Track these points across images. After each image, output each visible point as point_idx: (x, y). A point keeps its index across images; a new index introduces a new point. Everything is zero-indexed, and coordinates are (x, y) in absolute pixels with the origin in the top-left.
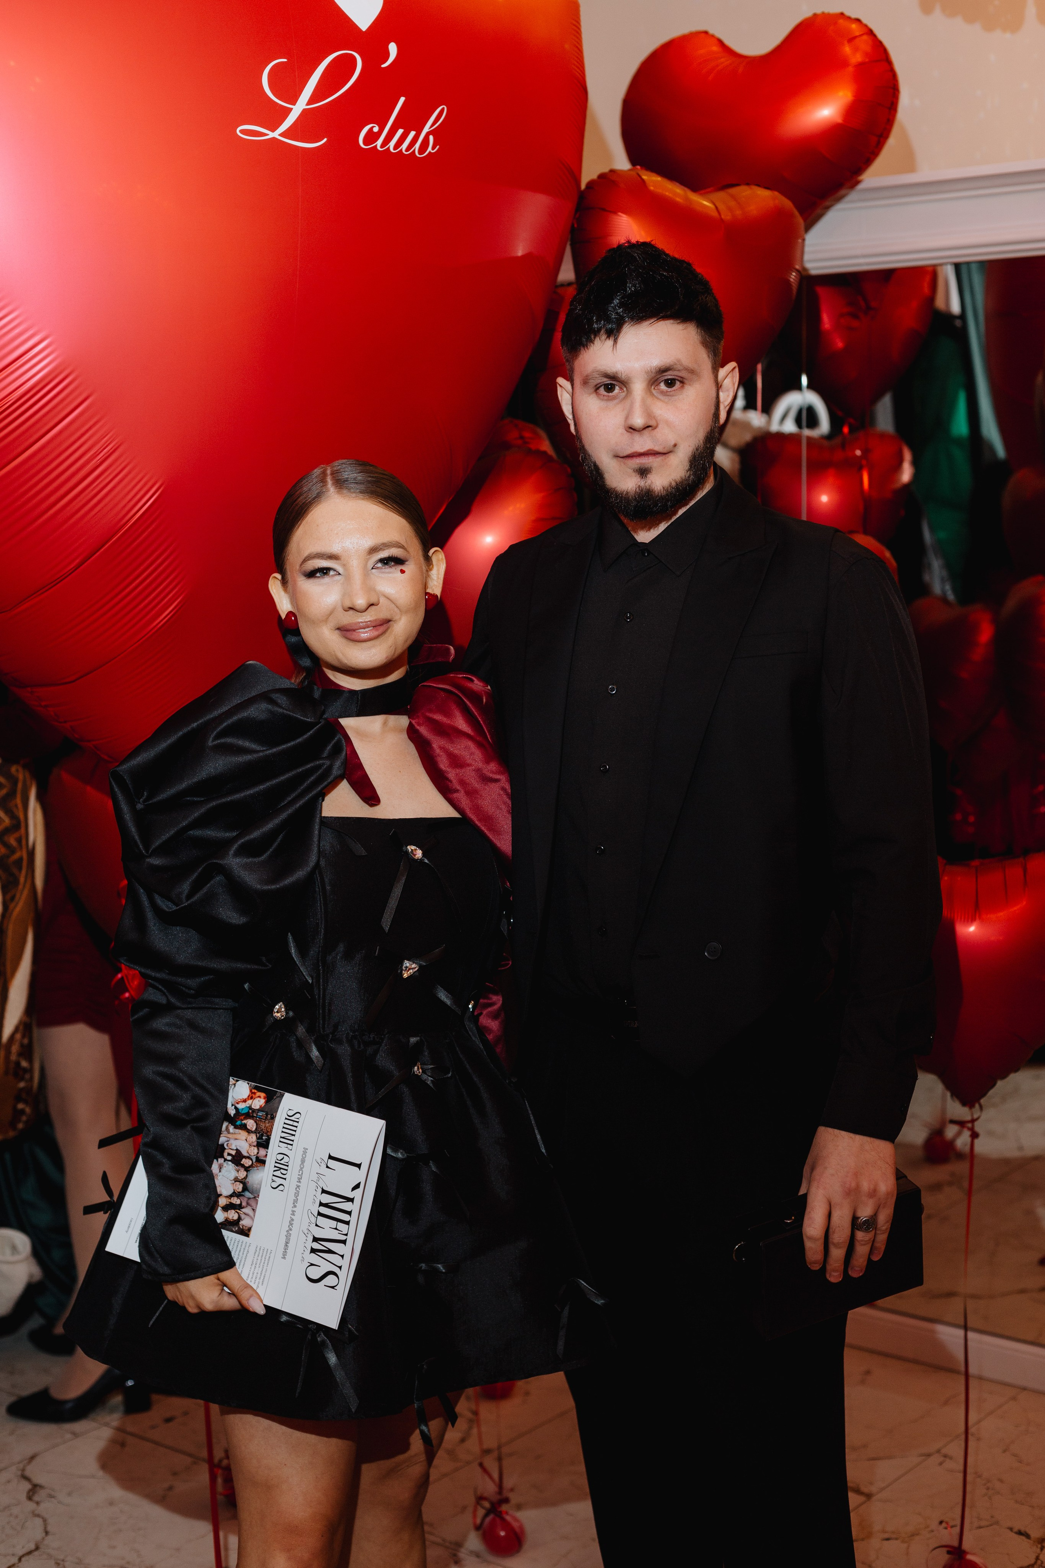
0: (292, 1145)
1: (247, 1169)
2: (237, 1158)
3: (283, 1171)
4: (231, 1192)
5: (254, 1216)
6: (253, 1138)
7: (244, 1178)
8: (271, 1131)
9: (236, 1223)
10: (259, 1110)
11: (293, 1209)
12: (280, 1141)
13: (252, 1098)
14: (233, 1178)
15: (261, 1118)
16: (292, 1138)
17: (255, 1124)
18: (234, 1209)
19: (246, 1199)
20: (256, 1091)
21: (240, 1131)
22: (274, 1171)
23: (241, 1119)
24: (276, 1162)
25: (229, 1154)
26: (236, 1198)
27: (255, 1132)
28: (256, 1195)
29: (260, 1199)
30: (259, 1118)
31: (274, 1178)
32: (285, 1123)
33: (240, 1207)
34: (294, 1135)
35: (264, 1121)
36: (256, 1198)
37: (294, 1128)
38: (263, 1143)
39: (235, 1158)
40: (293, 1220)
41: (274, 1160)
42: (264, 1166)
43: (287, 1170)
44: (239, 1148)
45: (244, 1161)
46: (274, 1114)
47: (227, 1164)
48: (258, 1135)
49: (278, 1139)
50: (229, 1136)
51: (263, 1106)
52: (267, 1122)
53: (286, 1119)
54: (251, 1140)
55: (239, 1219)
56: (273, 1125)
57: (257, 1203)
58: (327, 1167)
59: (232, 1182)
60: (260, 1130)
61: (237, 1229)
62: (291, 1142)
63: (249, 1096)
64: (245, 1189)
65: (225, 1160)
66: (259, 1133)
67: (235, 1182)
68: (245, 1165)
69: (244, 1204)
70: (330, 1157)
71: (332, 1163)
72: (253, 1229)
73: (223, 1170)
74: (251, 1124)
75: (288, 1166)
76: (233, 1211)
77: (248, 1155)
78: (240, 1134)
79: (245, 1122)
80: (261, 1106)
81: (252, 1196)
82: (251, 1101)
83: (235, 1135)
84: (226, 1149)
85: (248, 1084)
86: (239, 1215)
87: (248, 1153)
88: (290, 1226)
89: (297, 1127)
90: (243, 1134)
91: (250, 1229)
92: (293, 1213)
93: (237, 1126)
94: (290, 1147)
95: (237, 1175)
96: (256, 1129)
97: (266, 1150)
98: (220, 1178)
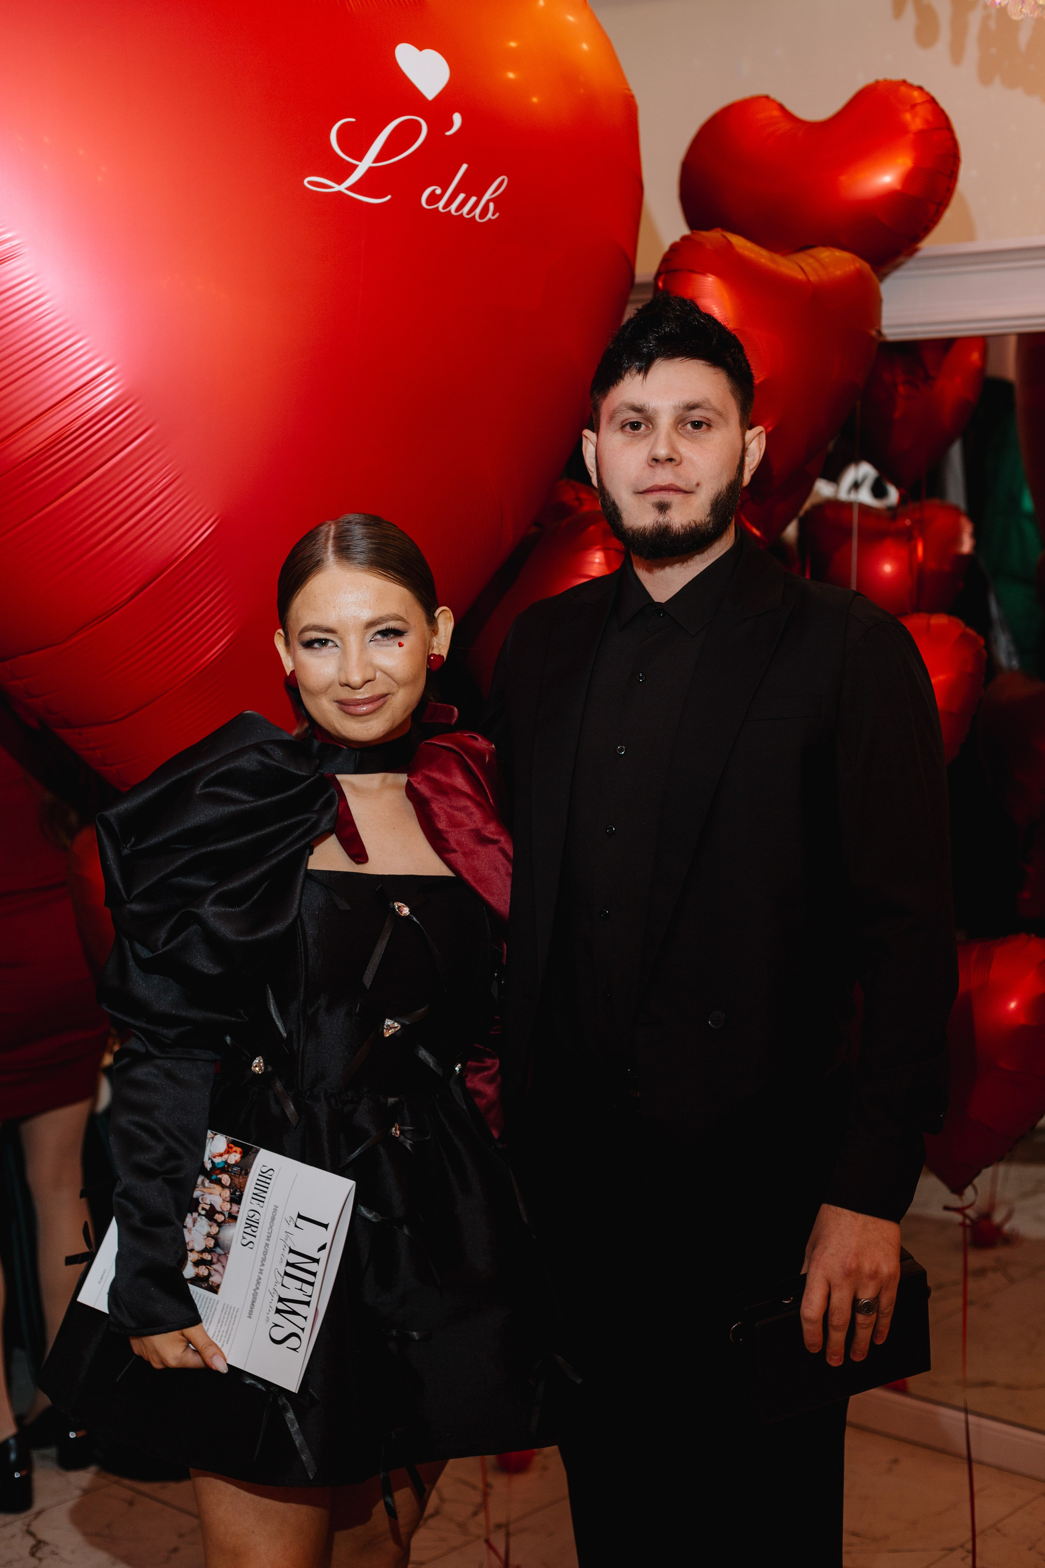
0: (263, 1202)
1: (220, 1225)
2: (211, 1213)
3: (253, 1228)
4: (202, 1247)
5: (224, 1272)
6: (227, 1193)
7: (216, 1234)
8: (244, 1187)
9: (206, 1279)
10: (234, 1165)
11: (261, 1268)
12: (253, 1198)
14: (205, 1233)
15: (236, 1174)
16: (264, 1195)
17: (229, 1179)
18: (205, 1265)
19: (217, 1255)
20: (233, 1146)
21: (215, 1186)
22: (245, 1228)
23: (217, 1174)
24: (247, 1219)
25: (203, 1209)
26: (207, 1254)
27: (229, 1187)
28: (227, 1252)
29: (230, 1256)
31: (245, 1235)
32: (258, 1180)
33: (211, 1263)
34: (266, 1192)
35: (238, 1176)
36: (226, 1255)
37: (267, 1186)
38: (236, 1199)
40: (260, 1279)
41: (246, 1216)
42: (236, 1222)
43: (257, 1227)
44: (213, 1203)
45: (217, 1216)
46: (249, 1170)
47: (201, 1219)
49: (251, 1195)
50: (205, 1190)
51: (238, 1161)
52: (241, 1178)
53: (259, 1175)
54: (225, 1195)
55: (210, 1275)
56: (247, 1181)
57: (227, 1260)
58: (296, 1226)
59: (204, 1237)
60: (233, 1185)
61: (205, 1285)
62: (262, 1199)
63: (225, 1151)
64: (217, 1244)
65: (200, 1214)
66: (232, 1188)
67: (208, 1237)
68: (218, 1220)
69: (215, 1260)
70: (300, 1216)
71: (301, 1222)
72: (222, 1287)
73: (196, 1225)
74: (225, 1179)
75: (258, 1223)
76: (204, 1267)
77: (221, 1210)
78: (214, 1188)
79: (220, 1176)
80: (236, 1161)
81: (222, 1253)
82: (228, 1155)
83: (210, 1189)
84: (200, 1203)
85: (226, 1138)
86: (209, 1271)
87: (221, 1208)
88: (258, 1285)
89: (269, 1184)
90: (217, 1189)
91: (218, 1286)
92: (261, 1271)
93: (212, 1180)
94: (261, 1203)
95: (210, 1231)
96: (230, 1184)
97: (239, 1206)
98: (193, 1232)
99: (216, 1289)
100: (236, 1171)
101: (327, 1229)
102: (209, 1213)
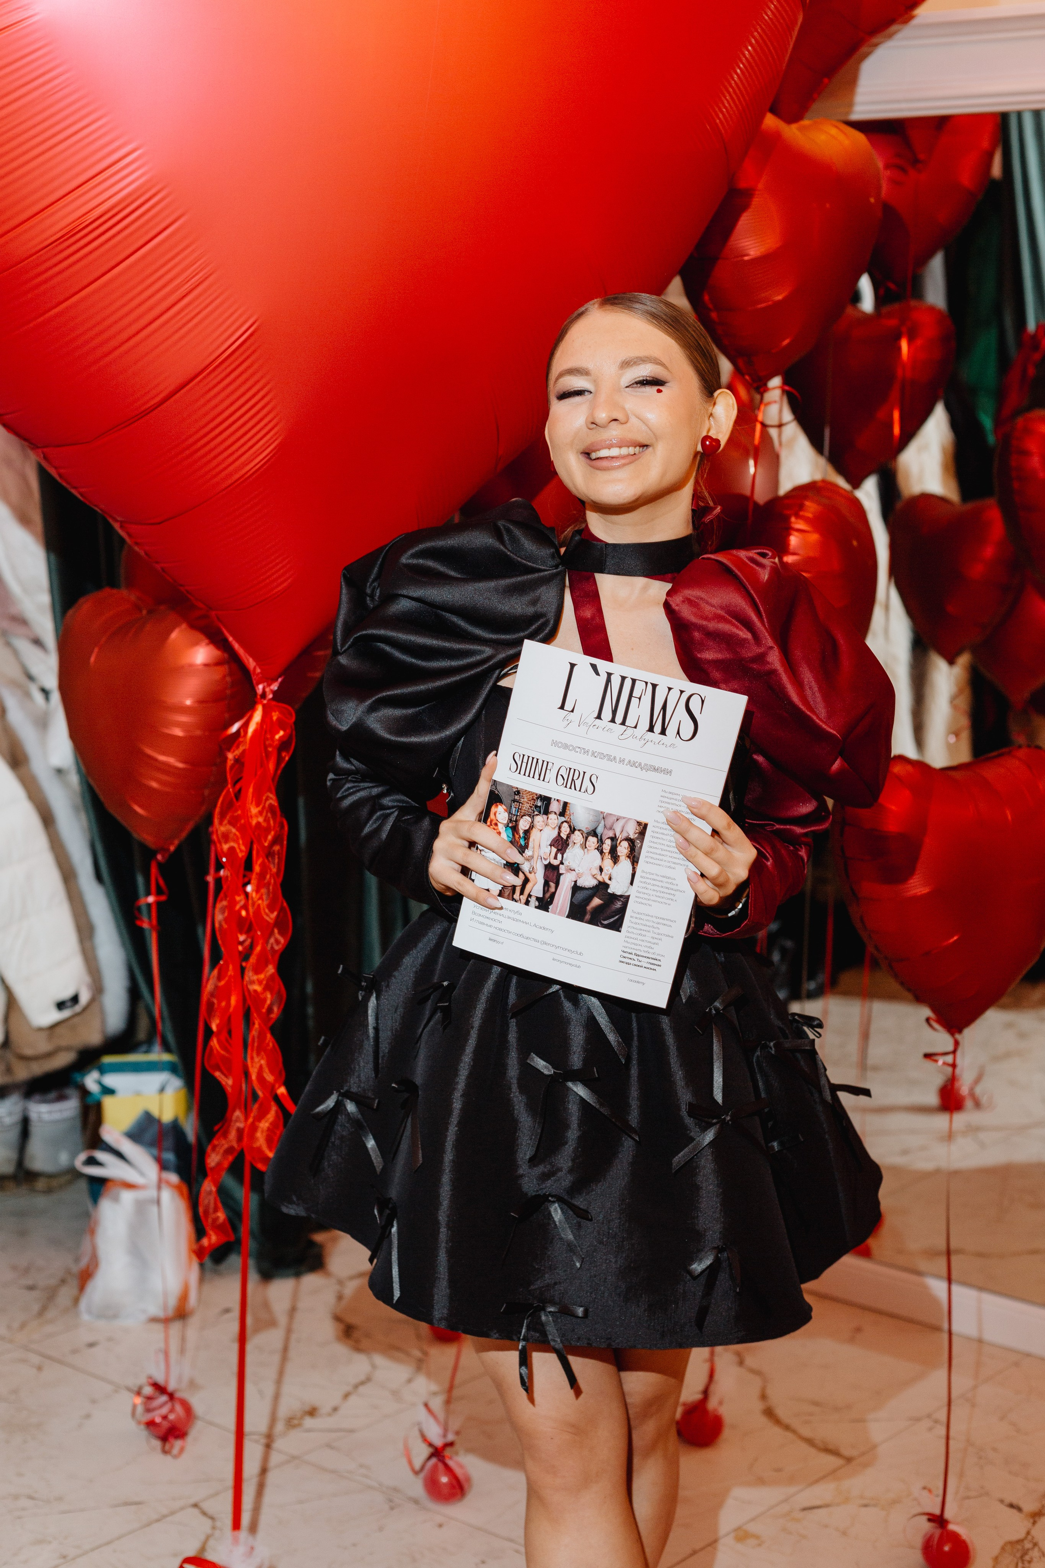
0: (548, 762)
1: (573, 830)
2: (561, 844)
3: (575, 778)
4: (597, 853)
5: (624, 818)
6: (539, 819)
7: (582, 834)
8: (533, 793)
9: (631, 841)
10: (510, 813)
11: (618, 761)
12: (543, 780)
13: (496, 824)
14: (582, 851)
16: (540, 762)
17: (524, 817)
19: (606, 831)
20: (489, 820)
21: (531, 840)
22: (575, 789)
23: (519, 837)
24: (566, 787)
25: (556, 858)
26: (604, 845)
27: (532, 817)
28: (601, 816)
29: (607, 811)
30: (518, 812)
31: (583, 790)
32: (525, 775)
33: (613, 839)
34: (538, 759)
35: (521, 804)
37: (531, 759)
38: (544, 804)
40: (630, 762)
41: (563, 787)
42: (570, 804)
43: (575, 770)
44: (549, 843)
45: (564, 835)
46: (514, 791)
47: (566, 860)
48: (536, 813)
49: (541, 782)
50: (535, 857)
51: (505, 807)
52: (522, 800)
53: (520, 773)
54: (541, 823)
55: (628, 839)
56: (526, 791)
57: (611, 814)
58: (572, 711)
59: (586, 853)
60: (530, 811)
61: (638, 841)
62: (545, 763)
63: (494, 829)
64: (594, 833)
65: (562, 863)
67: (586, 848)
68: (568, 833)
69: (611, 834)
70: (562, 707)
71: (568, 706)
72: (639, 820)
73: (573, 866)
74: (524, 824)
75: (570, 769)
76: (619, 849)
77: (557, 828)
78: (534, 840)
79: (521, 832)
80: (506, 811)
82: (499, 824)
83: (536, 846)
86: (623, 840)
88: (637, 765)
89: (529, 757)
90: (534, 834)
91: (639, 823)
92: (622, 761)
93: (525, 843)
94: (550, 765)
95: (579, 844)
97: (552, 800)
98: (581, 871)
99: (642, 827)
100: (515, 808)
101: (576, 666)
102: (560, 848)
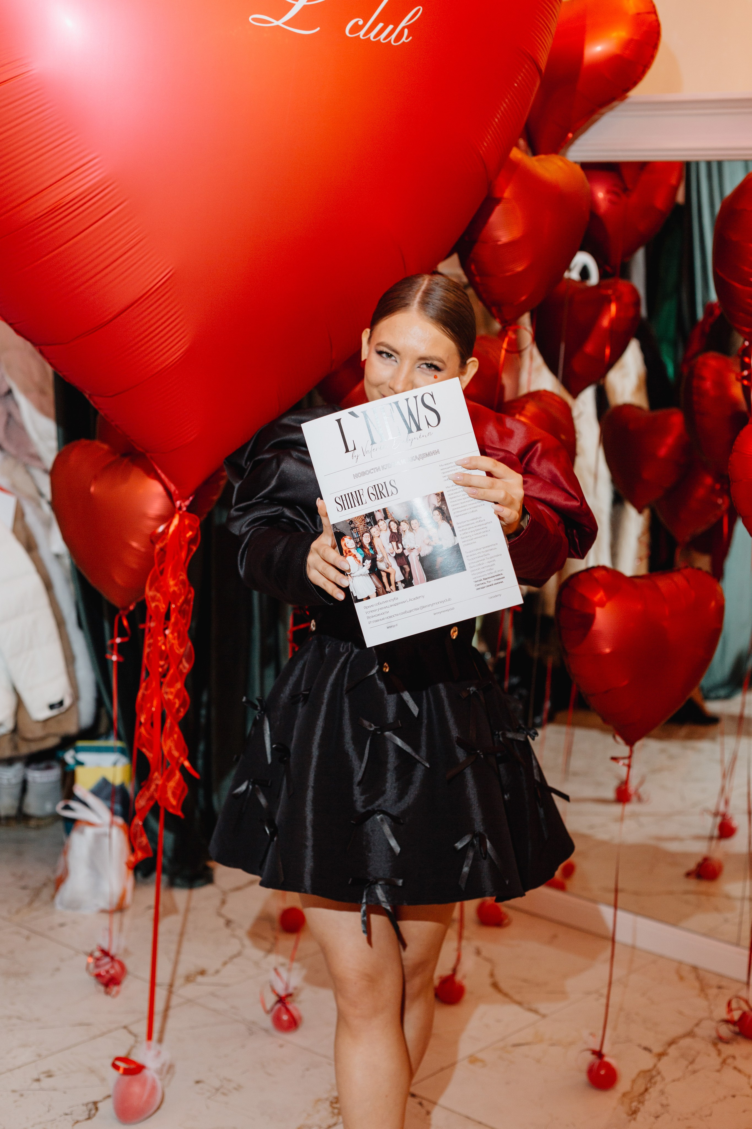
0: (358, 491)
6: (374, 530)
7: (406, 523)
8: (361, 517)
10: (354, 539)
12: (362, 504)
14: (412, 533)
15: (357, 532)
16: (354, 494)
20: (343, 549)
22: (385, 497)
23: (368, 551)
24: (379, 499)
25: (398, 548)
27: (368, 531)
30: (358, 534)
32: (349, 508)
34: (351, 493)
35: (357, 528)
37: (347, 496)
38: (371, 519)
39: (397, 540)
41: (378, 502)
42: (387, 508)
43: (378, 485)
45: (395, 531)
46: (349, 523)
48: (370, 528)
49: (361, 506)
51: (349, 537)
52: (356, 525)
53: (345, 509)
54: (377, 532)
56: (355, 517)
58: (355, 449)
59: (415, 533)
62: (357, 492)
63: (350, 555)
68: (396, 527)
70: (348, 450)
71: (351, 448)
75: (375, 486)
77: (388, 528)
80: (351, 539)
82: (351, 550)
83: (382, 550)
84: (396, 553)
91: (438, 494)
94: (361, 492)
95: (407, 530)
96: (366, 532)
97: (375, 513)
99: (440, 496)
101: (340, 419)
